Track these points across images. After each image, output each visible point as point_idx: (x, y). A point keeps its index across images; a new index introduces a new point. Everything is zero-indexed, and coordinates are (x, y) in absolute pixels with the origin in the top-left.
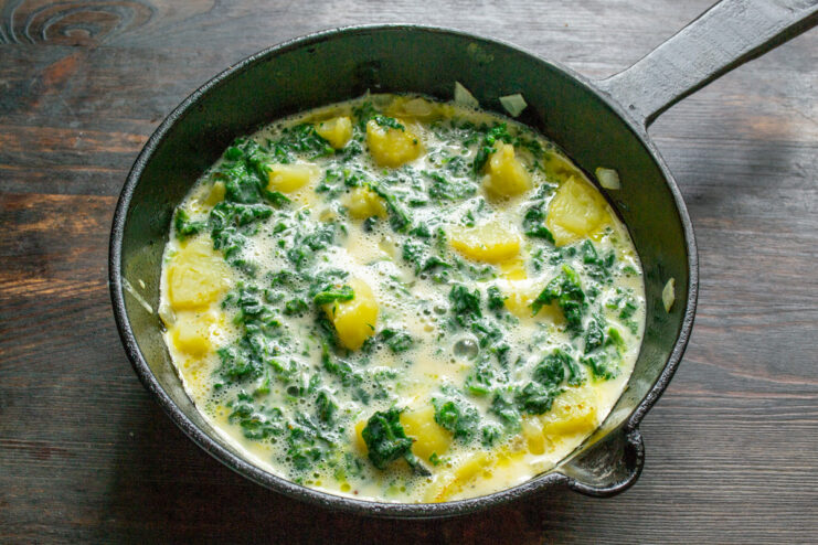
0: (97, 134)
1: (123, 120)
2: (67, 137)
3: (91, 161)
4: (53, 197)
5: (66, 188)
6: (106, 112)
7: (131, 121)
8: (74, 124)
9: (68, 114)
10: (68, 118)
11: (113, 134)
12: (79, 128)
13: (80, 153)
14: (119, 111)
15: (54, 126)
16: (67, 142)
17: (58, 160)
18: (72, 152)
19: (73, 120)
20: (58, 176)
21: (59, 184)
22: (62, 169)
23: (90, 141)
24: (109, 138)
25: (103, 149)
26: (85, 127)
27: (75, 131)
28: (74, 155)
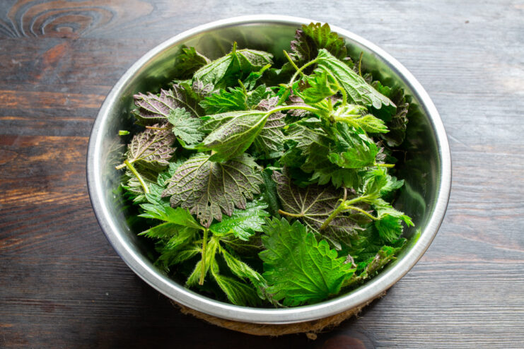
0: (79, 96)
1: (95, 86)
2: (60, 98)
3: (76, 114)
4: (51, 138)
5: (60, 131)
6: (85, 81)
7: (101, 87)
8: (64, 89)
9: (60, 83)
10: (60, 85)
11: (89, 96)
12: (68, 92)
13: (68, 109)
14: (94, 81)
15: (52, 91)
16: (59, 101)
17: (54, 113)
18: (64, 108)
19: (63, 87)
20: (55, 124)
21: (56, 129)
22: (57, 119)
23: (74, 100)
24: (87, 98)
25: (83, 106)
26: (71, 91)
27: (65, 94)
28: (64, 110)
